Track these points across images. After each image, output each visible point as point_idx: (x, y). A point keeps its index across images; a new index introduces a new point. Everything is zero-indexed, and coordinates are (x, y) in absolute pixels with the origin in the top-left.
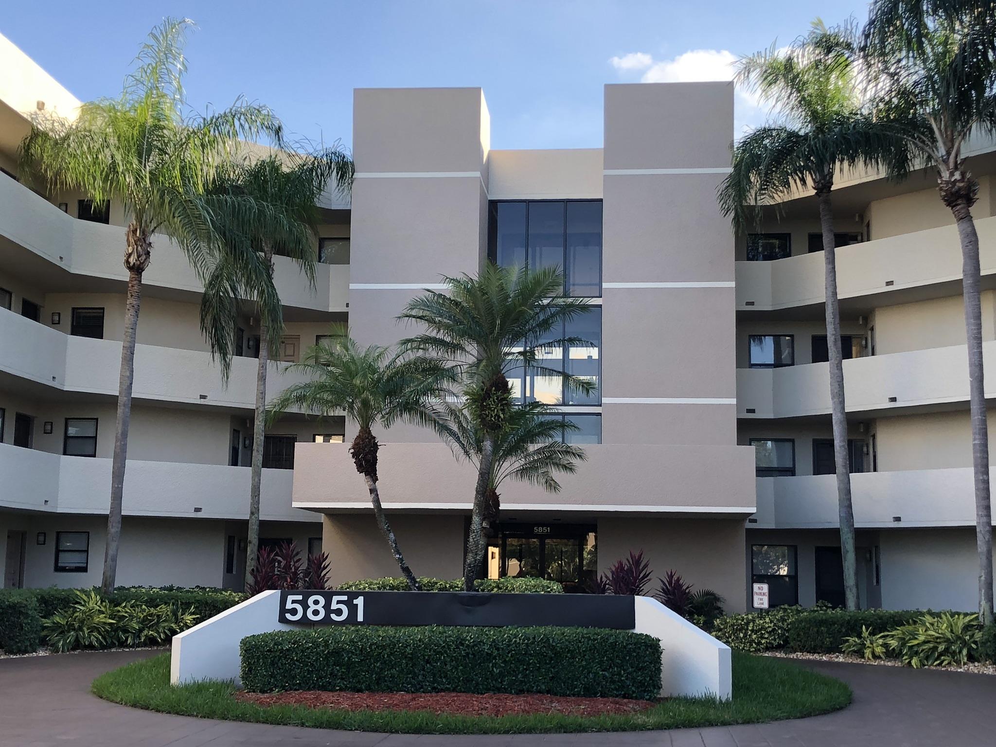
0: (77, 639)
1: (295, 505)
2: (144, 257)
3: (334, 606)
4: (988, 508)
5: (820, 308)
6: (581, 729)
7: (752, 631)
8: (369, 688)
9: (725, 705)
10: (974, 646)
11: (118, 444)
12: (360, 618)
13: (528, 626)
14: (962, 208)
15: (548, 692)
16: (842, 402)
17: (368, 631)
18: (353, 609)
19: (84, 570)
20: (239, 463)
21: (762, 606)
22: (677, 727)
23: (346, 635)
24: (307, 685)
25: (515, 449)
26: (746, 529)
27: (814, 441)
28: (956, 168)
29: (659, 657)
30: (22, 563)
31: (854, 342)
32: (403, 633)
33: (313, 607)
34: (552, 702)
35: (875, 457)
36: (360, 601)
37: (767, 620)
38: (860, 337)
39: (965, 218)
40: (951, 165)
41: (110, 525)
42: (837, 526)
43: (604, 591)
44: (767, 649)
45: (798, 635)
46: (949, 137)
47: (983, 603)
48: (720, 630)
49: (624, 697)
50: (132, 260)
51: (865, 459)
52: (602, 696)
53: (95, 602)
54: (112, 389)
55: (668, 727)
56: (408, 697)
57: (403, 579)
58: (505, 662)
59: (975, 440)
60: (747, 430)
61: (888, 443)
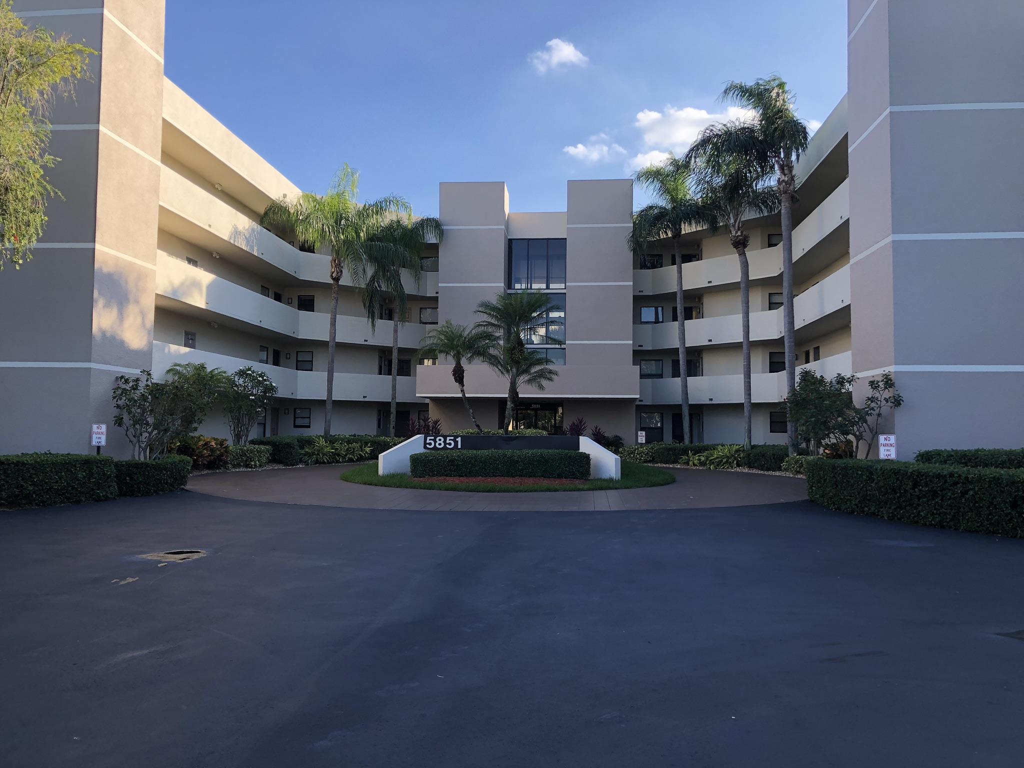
0: (317, 459)
1: (417, 395)
2: (340, 274)
3: (448, 442)
4: (750, 395)
5: (674, 294)
6: (556, 490)
7: (637, 454)
8: (466, 475)
9: (617, 481)
10: (739, 459)
11: (330, 365)
12: (459, 447)
13: (533, 449)
14: (741, 249)
15: (542, 476)
16: (684, 343)
17: (465, 452)
18: (456, 443)
19: (309, 427)
20: (383, 373)
21: (642, 442)
22: (596, 490)
23: (455, 454)
24: (439, 474)
25: (526, 371)
26: (636, 405)
27: (672, 360)
28: (739, 229)
29: (590, 462)
30: (277, 423)
31: (694, 310)
32: (480, 452)
33: (438, 442)
34: (544, 480)
35: (702, 368)
36: (459, 439)
37: (645, 448)
38: (696, 307)
39: (742, 254)
40: (737, 228)
41: (327, 405)
42: (681, 403)
43: (566, 435)
44: (645, 462)
45: (659, 455)
46: (736, 214)
47: (746, 439)
48: (622, 453)
49: (574, 479)
50: (334, 275)
51: (698, 369)
52: (565, 478)
53: (322, 442)
54: (326, 338)
55: (593, 490)
56: (483, 478)
57: (476, 430)
58: (524, 464)
59: (744, 362)
60: (639, 355)
61: (708, 361)
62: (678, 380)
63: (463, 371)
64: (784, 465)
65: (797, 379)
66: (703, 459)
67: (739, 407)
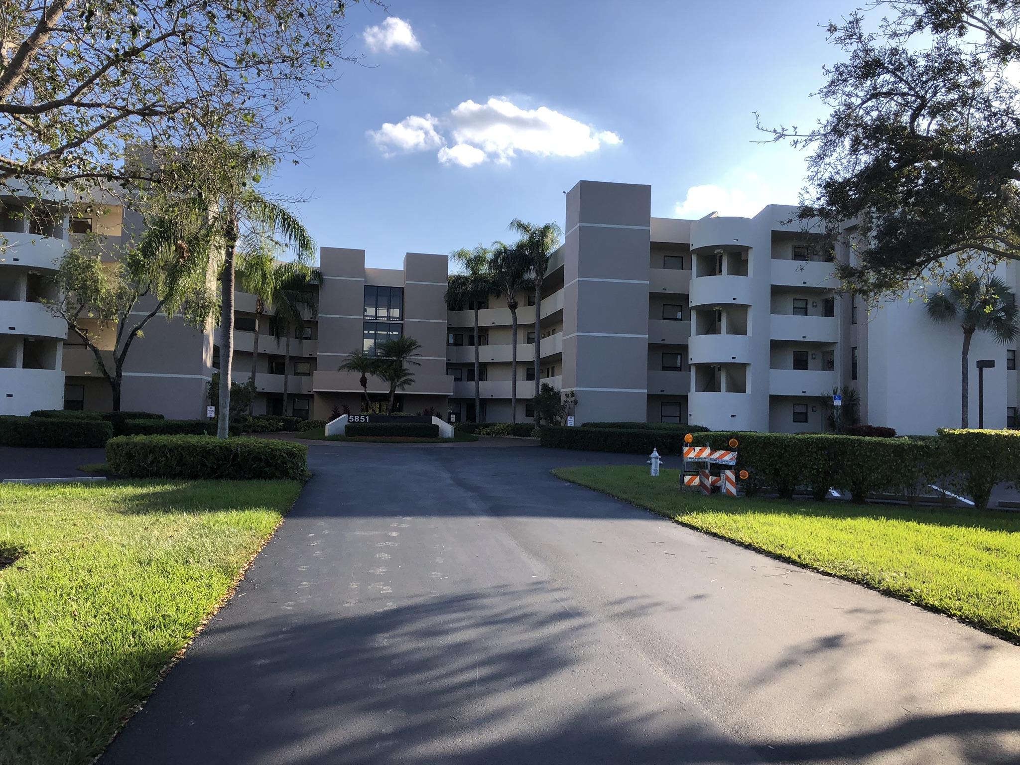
3: (361, 418)
4: (515, 393)
9: (453, 438)
10: (509, 431)
12: (368, 421)
14: (513, 309)
15: (416, 436)
16: (478, 359)
17: (371, 424)
18: (366, 419)
21: (453, 421)
22: (443, 442)
23: (365, 425)
24: (362, 435)
26: (448, 398)
27: (468, 370)
28: (513, 299)
29: (438, 429)
32: (379, 424)
33: (356, 419)
35: (487, 377)
36: (367, 417)
38: (483, 336)
39: (514, 311)
40: (511, 297)
42: (475, 397)
49: (431, 437)
55: (441, 442)
59: (513, 373)
60: (451, 367)
61: (491, 372)
62: (473, 383)
63: (366, 380)
64: (532, 433)
65: (540, 387)
66: (488, 431)
67: (508, 401)
